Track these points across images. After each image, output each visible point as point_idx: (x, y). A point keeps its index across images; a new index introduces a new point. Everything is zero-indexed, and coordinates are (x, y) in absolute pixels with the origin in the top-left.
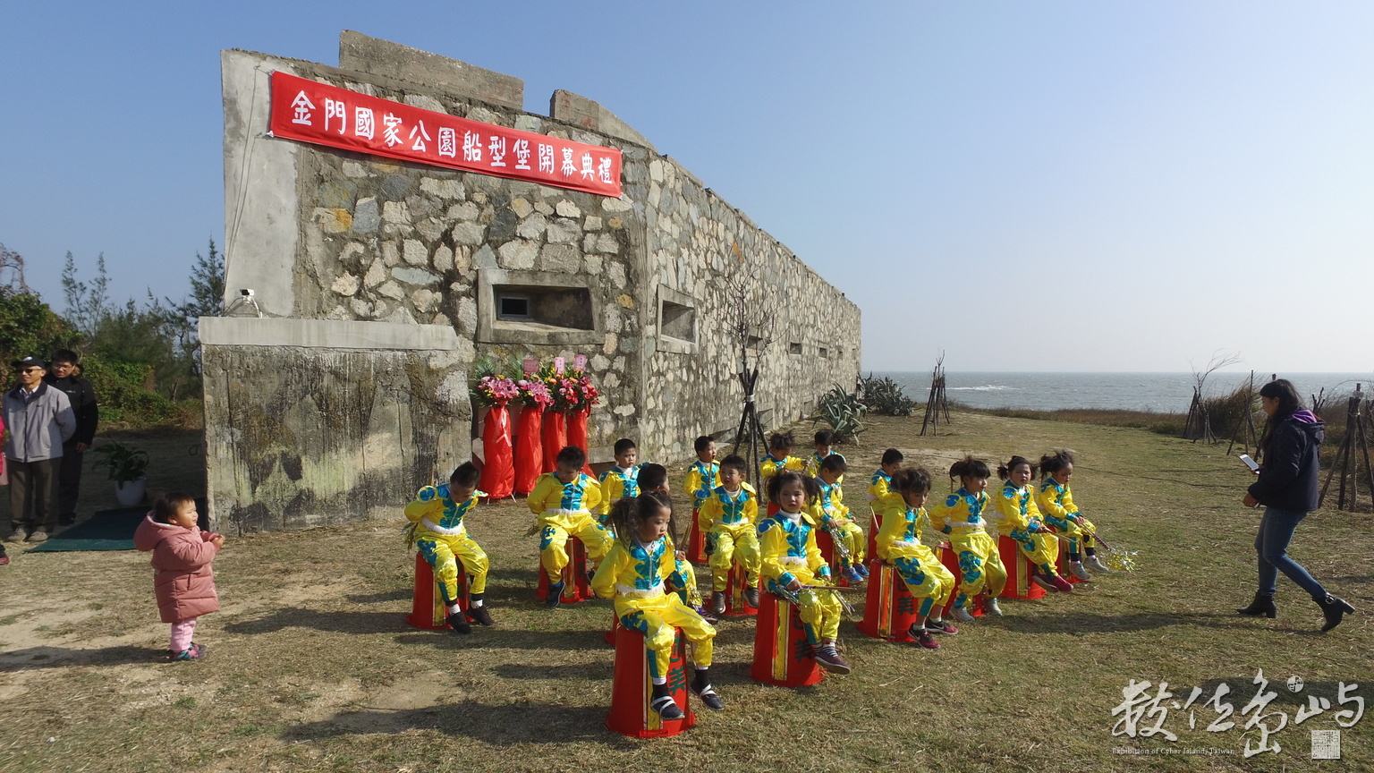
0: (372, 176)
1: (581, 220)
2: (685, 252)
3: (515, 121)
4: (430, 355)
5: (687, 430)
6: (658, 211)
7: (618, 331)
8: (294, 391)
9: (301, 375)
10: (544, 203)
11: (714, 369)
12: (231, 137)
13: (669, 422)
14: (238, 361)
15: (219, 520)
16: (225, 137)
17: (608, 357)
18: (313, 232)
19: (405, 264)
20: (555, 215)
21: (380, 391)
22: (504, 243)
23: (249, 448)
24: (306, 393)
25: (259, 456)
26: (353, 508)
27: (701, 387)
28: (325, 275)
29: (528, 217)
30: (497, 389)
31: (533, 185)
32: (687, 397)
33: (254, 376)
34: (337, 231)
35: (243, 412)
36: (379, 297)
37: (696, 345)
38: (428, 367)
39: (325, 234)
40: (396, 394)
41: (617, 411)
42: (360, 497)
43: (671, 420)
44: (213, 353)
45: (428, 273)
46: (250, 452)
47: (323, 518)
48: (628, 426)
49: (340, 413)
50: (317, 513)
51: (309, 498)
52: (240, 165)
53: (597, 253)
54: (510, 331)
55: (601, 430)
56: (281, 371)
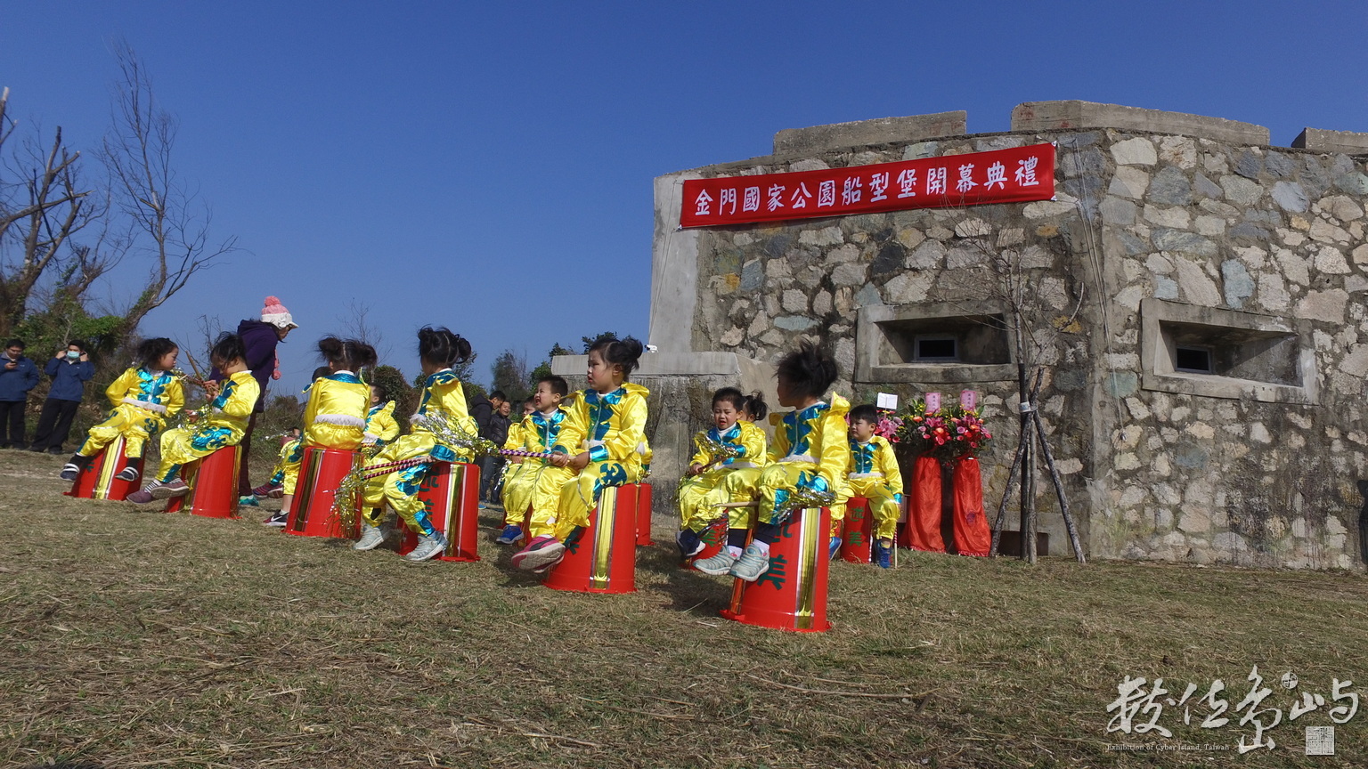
0: (757, 240)
2: (1251, 251)
3: (904, 153)
4: (710, 380)
6: (1142, 203)
7: (1054, 363)
10: (939, 228)
12: (656, 237)
18: (709, 296)
19: (785, 313)
20: (956, 237)
22: (891, 278)
28: (715, 330)
29: (918, 246)
31: (925, 212)
34: (728, 293)
36: (760, 345)
37: (1307, 389)
40: (678, 414)
43: (1207, 496)
45: (807, 319)
48: (1070, 488)
52: (661, 256)
53: (1019, 271)
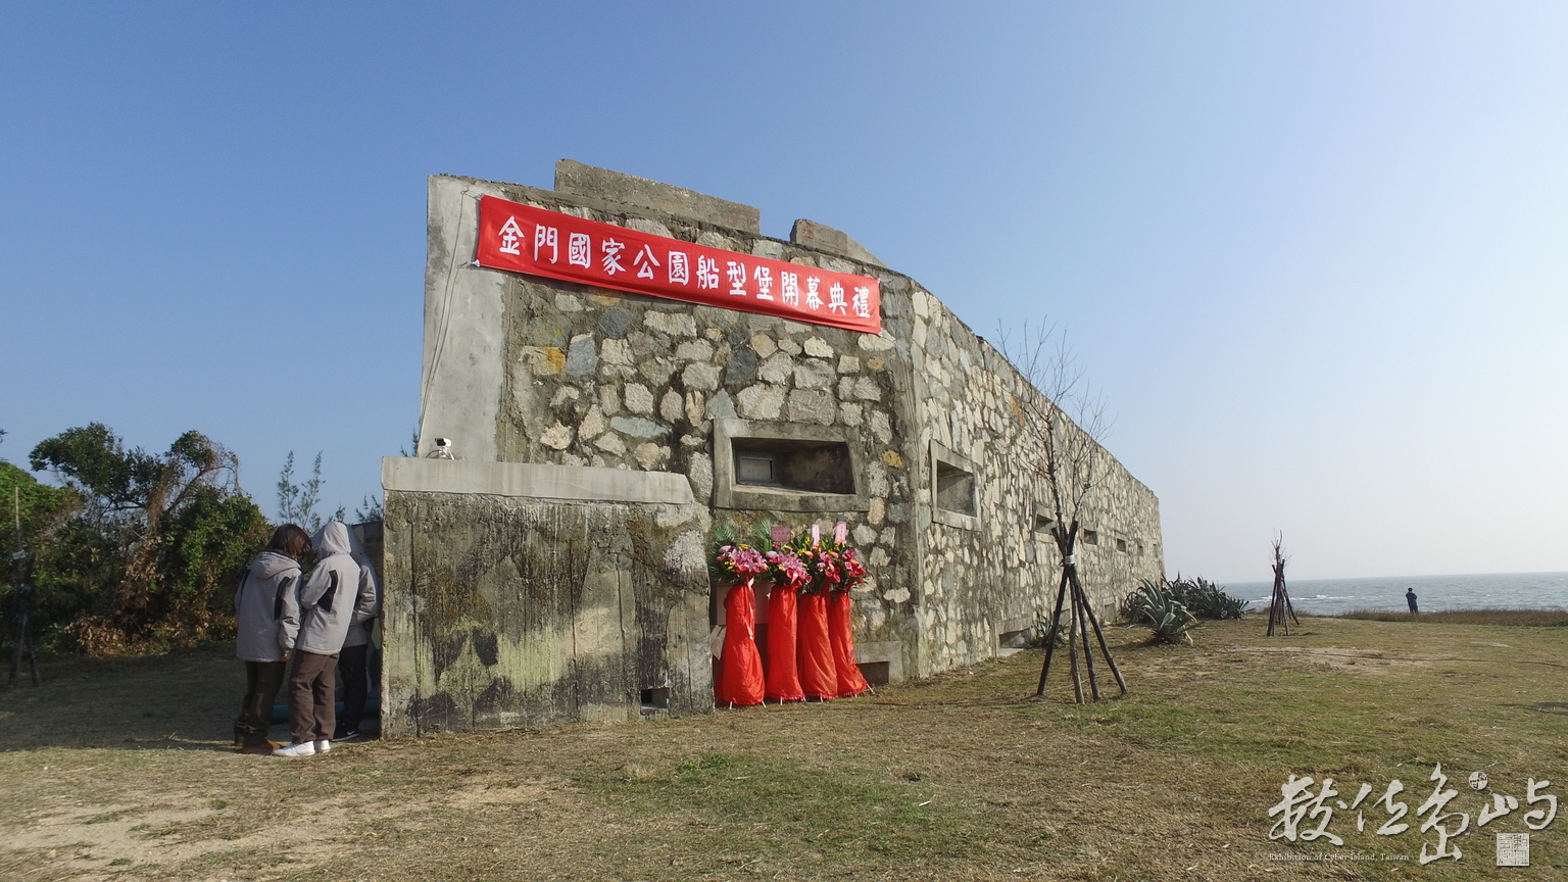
0: (588, 309)
1: (835, 361)
2: (958, 404)
3: (752, 247)
4: (658, 510)
5: (973, 626)
6: (925, 352)
7: (885, 495)
8: (491, 551)
9: (499, 531)
10: (790, 341)
11: (1001, 552)
12: (434, 268)
13: (951, 614)
14: (425, 512)
15: (394, 714)
16: (427, 268)
17: (874, 527)
18: (521, 374)
19: (626, 412)
20: (804, 355)
21: (596, 553)
22: (743, 388)
23: (434, 622)
24: (505, 553)
25: (446, 632)
26: (560, 704)
27: (987, 573)
28: (532, 424)
29: (771, 357)
30: (739, 561)
31: (777, 320)
32: (971, 584)
33: (444, 531)
34: (548, 373)
35: (429, 575)
36: (596, 451)
37: (978, 520)
38: (656, 525)
39: (534, 377)
40: (615, 559)
41: (887, 596)
42: (569, 690)
43: (954, 612)
44: (397, 501)
45: (653, 424)
46: (435, 627)
47: (522, 717)
48: (902, 616)
49: (546, 581)
50: (515, 710)
51: (504, 689)
52: (442, 299)
53: (855, 400)
54: (754, 494)
55: (869, 621)
56: (476, 524)
